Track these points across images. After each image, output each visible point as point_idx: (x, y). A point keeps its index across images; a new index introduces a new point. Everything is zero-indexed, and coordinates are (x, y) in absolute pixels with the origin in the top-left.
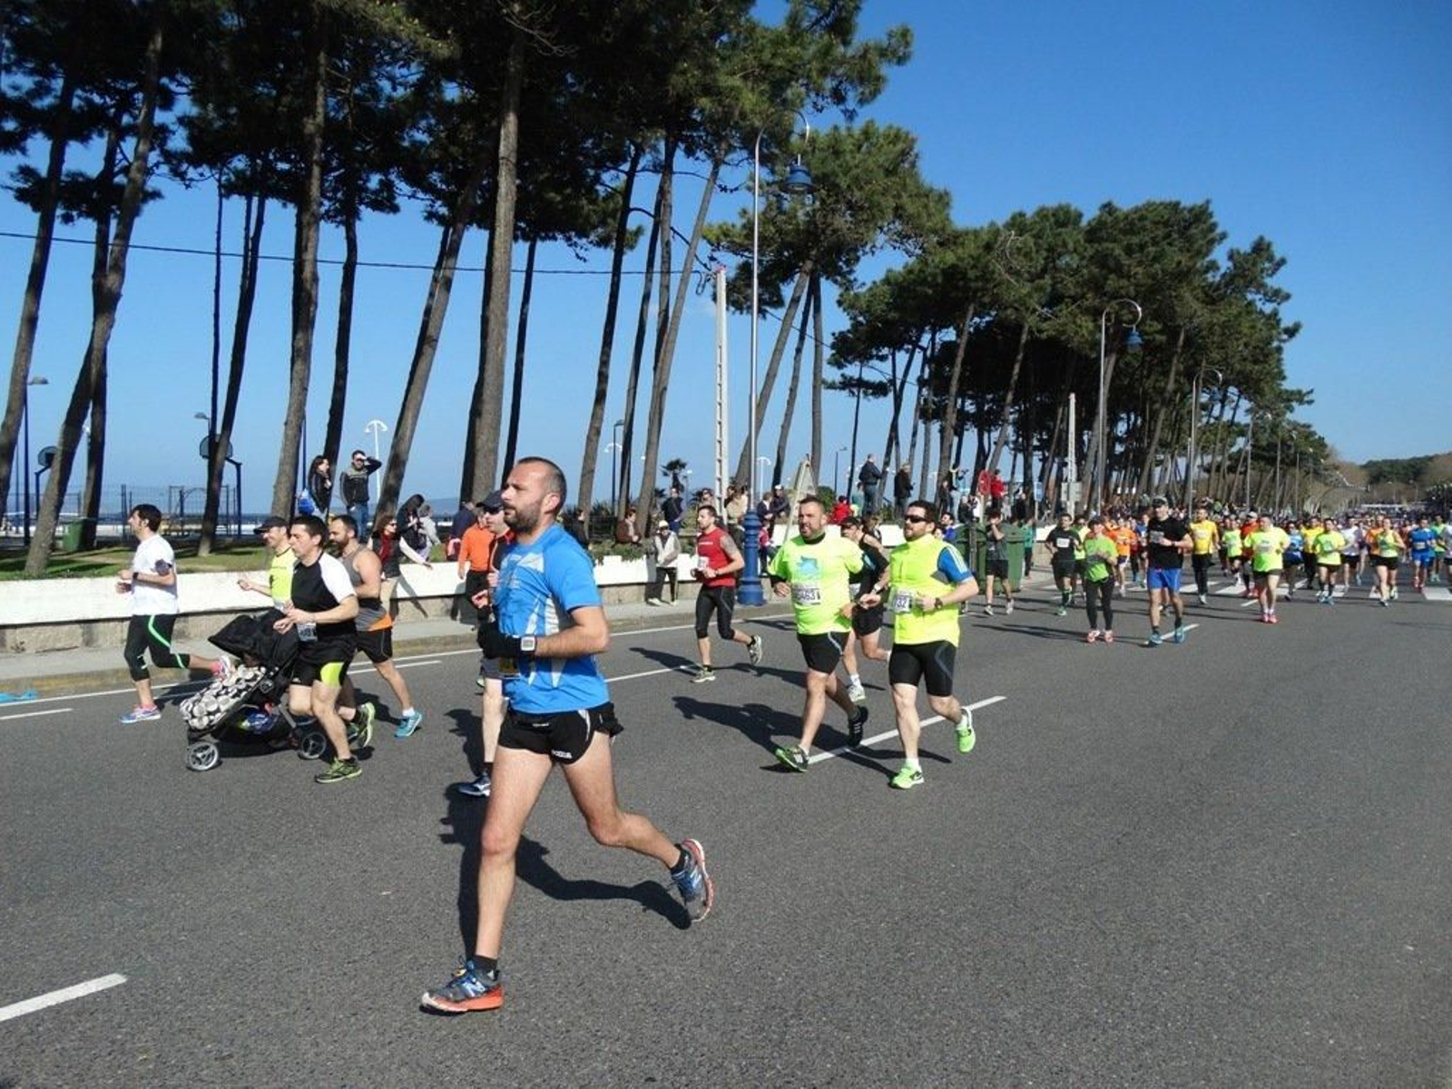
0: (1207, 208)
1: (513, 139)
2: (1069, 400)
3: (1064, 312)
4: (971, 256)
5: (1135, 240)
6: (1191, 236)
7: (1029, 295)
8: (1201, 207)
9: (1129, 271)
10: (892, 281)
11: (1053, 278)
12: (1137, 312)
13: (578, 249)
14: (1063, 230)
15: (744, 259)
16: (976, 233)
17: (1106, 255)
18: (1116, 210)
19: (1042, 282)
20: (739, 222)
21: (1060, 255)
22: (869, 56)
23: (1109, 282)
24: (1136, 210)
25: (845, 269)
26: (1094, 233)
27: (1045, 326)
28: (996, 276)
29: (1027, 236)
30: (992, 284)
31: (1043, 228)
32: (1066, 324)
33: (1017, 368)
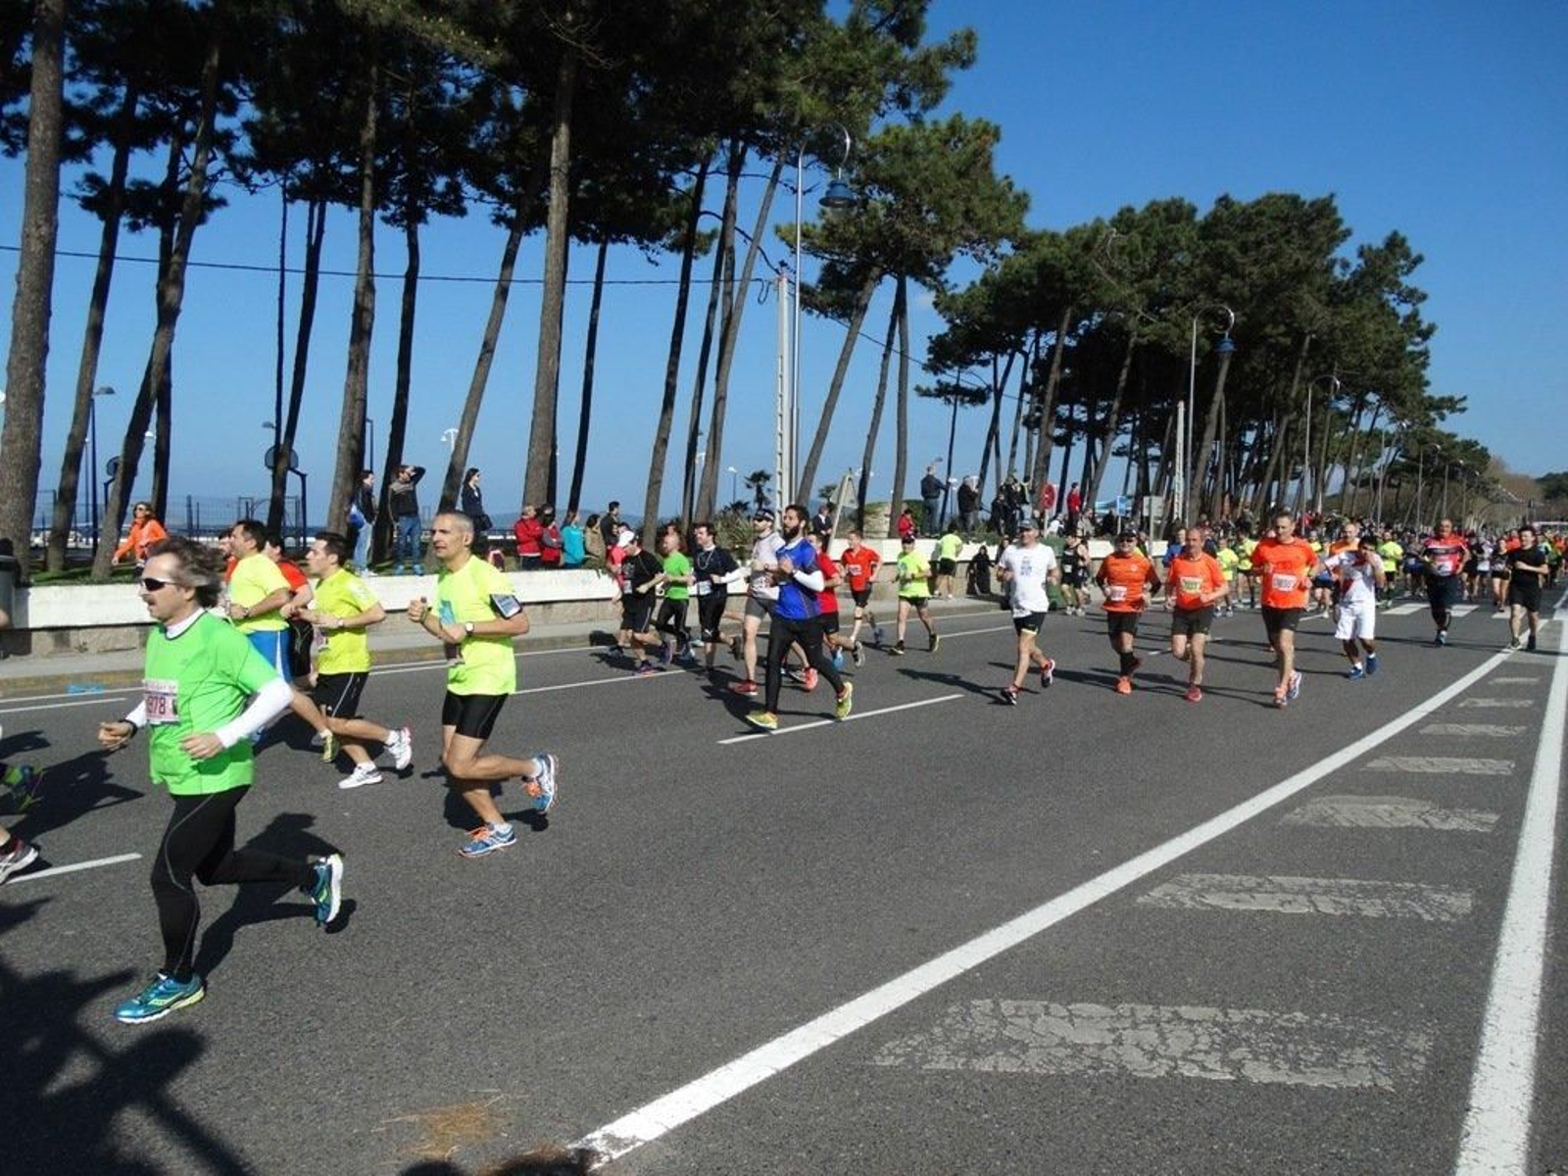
0: (1329, 204)
1: (564, 150)
2: (1177, 409)
3: (1174, 314)
4: (1069, 257)
5: (1252, 237)
6: (1312, 232)
7: (1131, 296)
8: (1324, 201)
9: (1244, 271)
10: (990, 282)
11: (1163, 278)
13: (650, 254)
14: (1175, 226)
15: (826, 262)
16: (1054, 236)
17: (1221, 254)
18: (1233, 203)
19: (1150, 282)
20: (820, 223)
21: (1171, 254)
22: (931, 61)
23: (1222, 282)
24: (1253, 205)
25: (936, 269)
26: (1209, 229)
27: (1147, 330)
28: (1095, 277)
29: (1134, 233)
30: (1090, 286)
31: (1152, 225)
32: (1168, 329)
33: (1125, 374)
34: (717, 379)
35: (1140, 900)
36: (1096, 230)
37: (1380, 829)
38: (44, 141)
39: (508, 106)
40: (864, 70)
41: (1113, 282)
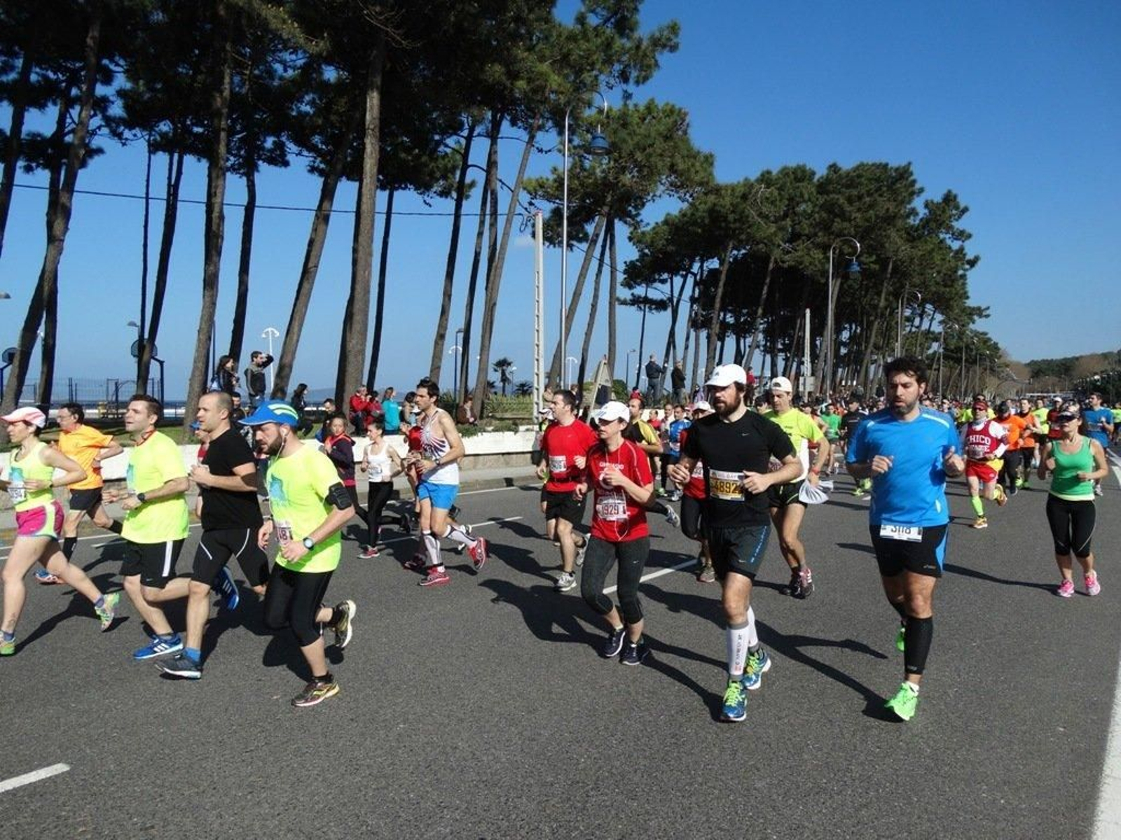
0: (908, 169)
1: (375, 111)
2: (804, 314)
3: (801, 246)
4: (731, 204)
5: (855, 192)
6: (898, 189)
7: (775, 234)
8: (904, 167)
9: (851, 216)
10: (670, 222)
11: (793, 221)
12: (857, 247)
13: (426, 198)
14: (801, 184)
16: (733, 188)
17: (833, 205)
18: (840, 169)
19: (783, 223)
20: (552, 177)
21: (798, 204)
23: (836, 224)
24: (857, 168)
25: (634, 212)
26: (823, 187)
27: (787, 257)
28: (750, 219)
29: (773, 188)
30: (747, 225)
31: (785, 183)
32: (803, 256)
33: (766, 288)
34: (487, 288)
36: (749, 185)
39: (323, 81)
41: (762, 222)
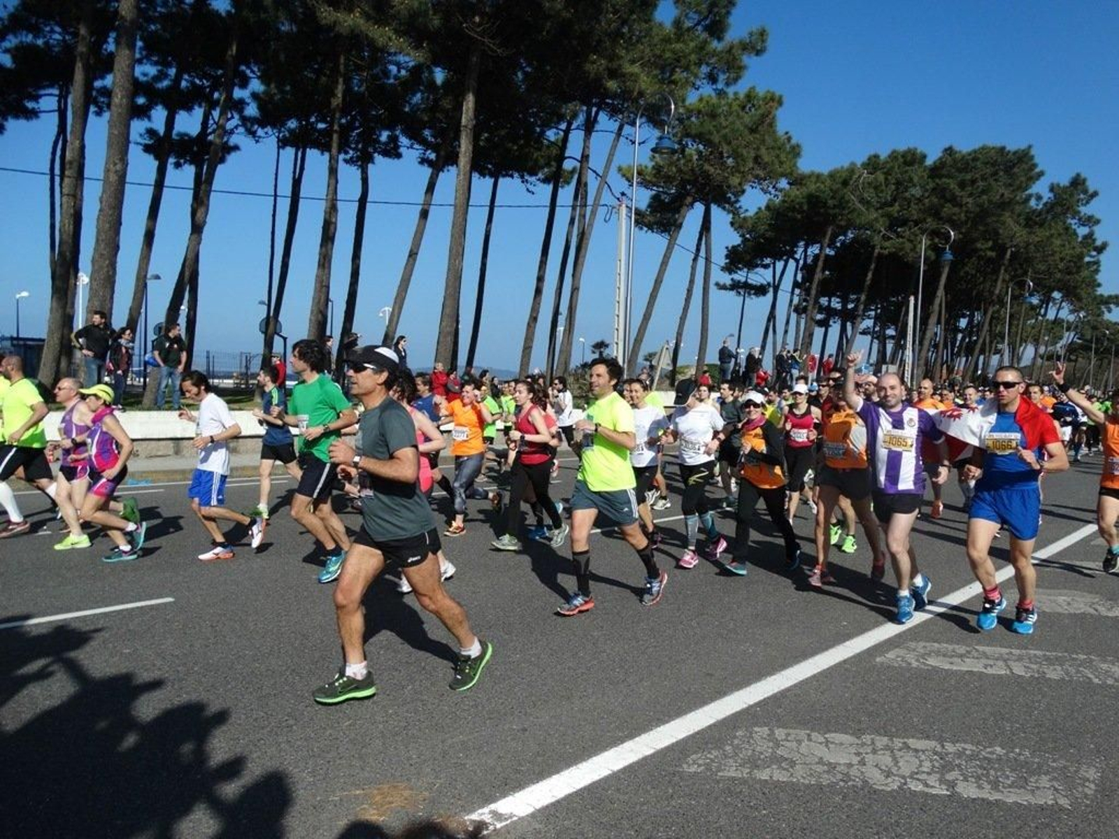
0: (1027, 153)
1: (471, 113)
2: (909, 301)
3: (906, 233)
4: (831, 190)
5: (968, 177)
6: (1014, 174)
7: (876, 219)
8: (1024, 150)
9: (962, 201)
10: (772, 209)
11: (901, 206)
13: (528, 185)
14: (910, 168)
15: (654, 192)
16: (819, 176)
17: (944, 189)
18: (956, 152)
19: (891, 209)
20: (650, 165)
21: (906, 191)
22: (734, 51)
23: (945, 209)
24: (970, 154)
25: (733, 199)
26: (935, 171)
27: (887, 244)
28: (850, 205)
29: (878, 173)
30: (846, 211)
31: (893, 167)
32: (903, 243)
33: (870, 275)
34: (573, 275)
35: (878, 659)
36: (852, 170)
37: (1060, 614)
38: (121, 105)
39: (432, 82)
40: (685, 57)
41: (864, 209)
